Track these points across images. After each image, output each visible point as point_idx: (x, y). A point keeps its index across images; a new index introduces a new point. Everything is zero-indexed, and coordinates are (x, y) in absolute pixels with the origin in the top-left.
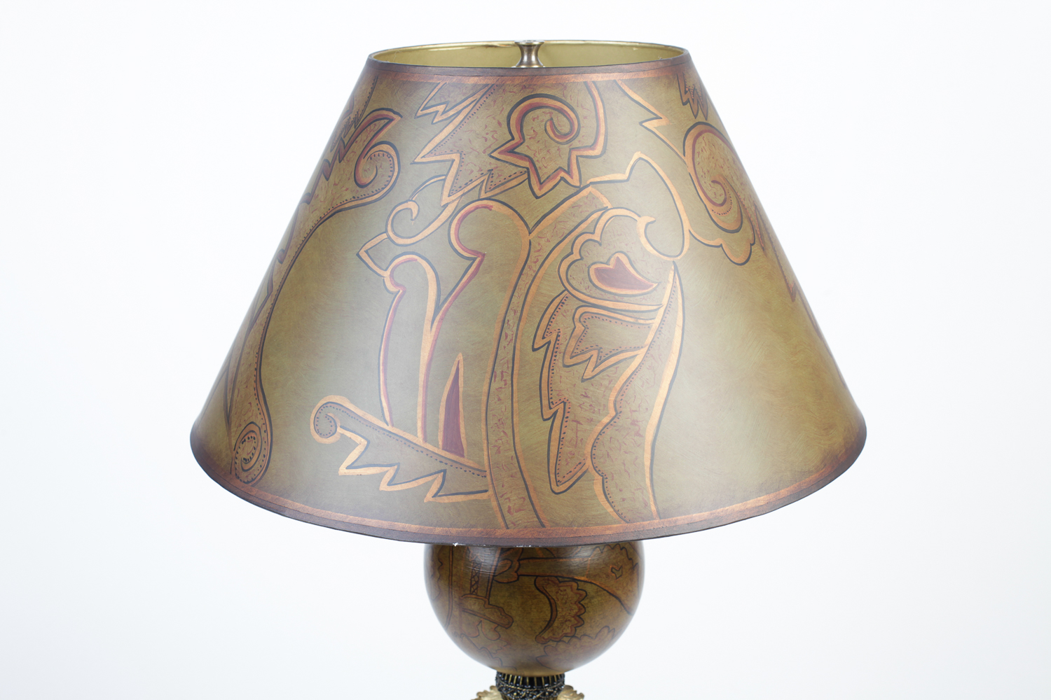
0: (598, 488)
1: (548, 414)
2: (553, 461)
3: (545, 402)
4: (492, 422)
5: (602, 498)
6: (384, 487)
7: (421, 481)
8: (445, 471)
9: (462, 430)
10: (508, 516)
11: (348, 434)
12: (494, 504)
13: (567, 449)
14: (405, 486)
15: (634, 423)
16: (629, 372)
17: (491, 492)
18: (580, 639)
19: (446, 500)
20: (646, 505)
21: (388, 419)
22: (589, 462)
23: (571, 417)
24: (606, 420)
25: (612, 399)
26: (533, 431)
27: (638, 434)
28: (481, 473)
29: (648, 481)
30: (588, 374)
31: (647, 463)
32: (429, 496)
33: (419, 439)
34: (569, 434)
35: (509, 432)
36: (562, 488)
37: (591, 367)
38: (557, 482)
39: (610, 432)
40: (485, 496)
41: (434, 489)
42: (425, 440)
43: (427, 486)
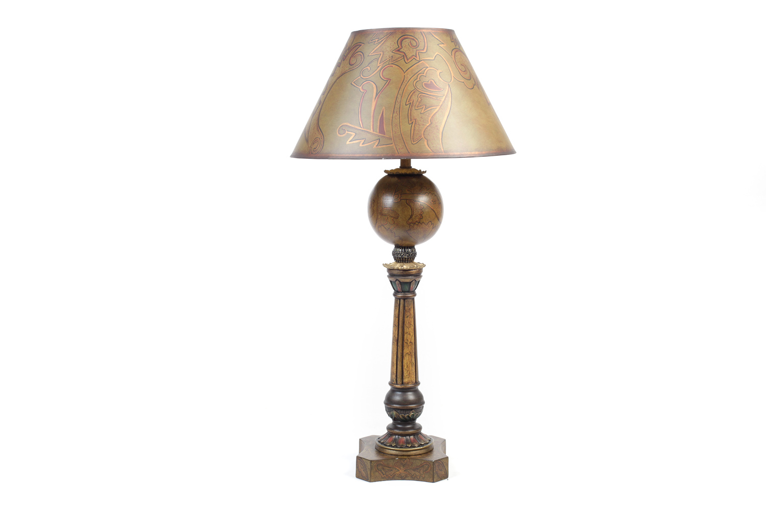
0: (426, 143)
1: (410, 122)
2: (412, 135)
3: (409, 119)
4: (393, 125)
5: (427, 146)
6: (361, 145)
7: (372, 142)
8: (379, 139)
9: (385, 127)
10: (399, 151)
11: (349, 133)
12: (395, 147)
13: (416, 132)
14: (367, 144)
15: (436, 126)
16: (435, 112)
17: (393, 144)
18: (421, 224)
19: (380, 147)
20: (440, 149)
21: (362, 126)
22: (423, 136)
23: (417, 123)
24: (428, 125)
25: (430, 119)
26: (406, 127)
27: (437, 129)
28: (390, 139)
29: (441, 142)
30: (422, 112)
31: (441, 138)
32: (375, 146)
33: (372, 131)
34: (417, 128)
35: (399, 127)
36: (415, 143)
37: (423, 110)
38: (413, 141)
39: (429, 128)
40: (392, 145)
41: (376, 144)
42: (373, 131)
43: (374, 144)
